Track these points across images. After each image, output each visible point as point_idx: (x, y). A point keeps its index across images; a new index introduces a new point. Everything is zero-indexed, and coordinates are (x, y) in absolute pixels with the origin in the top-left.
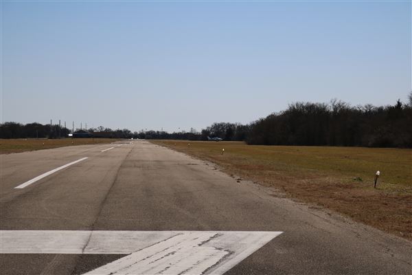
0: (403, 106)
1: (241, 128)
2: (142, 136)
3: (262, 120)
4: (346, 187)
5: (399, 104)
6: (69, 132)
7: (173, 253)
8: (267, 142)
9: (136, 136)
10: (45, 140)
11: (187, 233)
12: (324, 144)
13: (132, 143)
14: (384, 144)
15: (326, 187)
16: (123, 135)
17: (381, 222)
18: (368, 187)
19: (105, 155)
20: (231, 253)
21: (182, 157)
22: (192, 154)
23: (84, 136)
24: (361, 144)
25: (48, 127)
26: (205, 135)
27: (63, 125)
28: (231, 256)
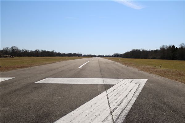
0: (158, 50)
1: (120, 55)
2: (98, 56)
3: (125, 53)
4: (153, 68)
5: (157, 49)
6: (82, 55)
7: (126, 84)
8: (127, 58)
9: (97, 56)
10: (77, 57)
11: (125, 80)
12: (140, 58)
13: (96, 57)
14: (154, 58)
15: (148, 68)
16: (94, 56)
17: (168, 77)
18: (158, 68)
19: (93, 60)
20: (139, 85)
21: (110, 61)
22: (112, 60)
23: (86, 56)
24: (148, 58)
25: (78, 54)
26: (113, 56)
27: (81, 54)
28: (140, 85)
